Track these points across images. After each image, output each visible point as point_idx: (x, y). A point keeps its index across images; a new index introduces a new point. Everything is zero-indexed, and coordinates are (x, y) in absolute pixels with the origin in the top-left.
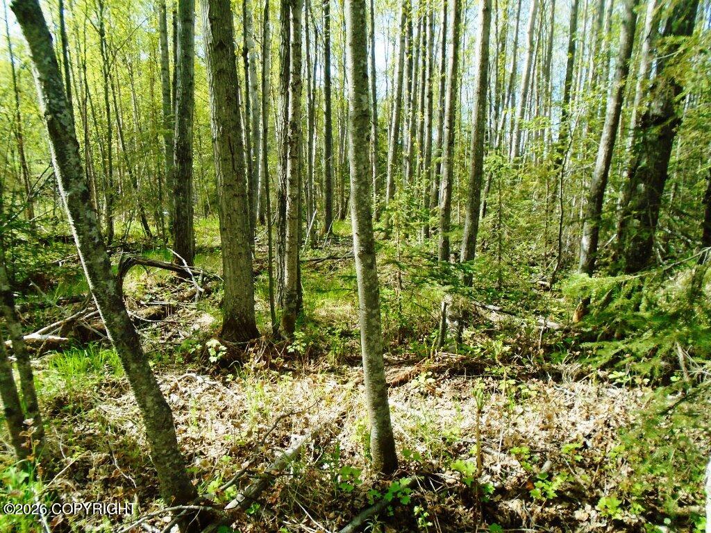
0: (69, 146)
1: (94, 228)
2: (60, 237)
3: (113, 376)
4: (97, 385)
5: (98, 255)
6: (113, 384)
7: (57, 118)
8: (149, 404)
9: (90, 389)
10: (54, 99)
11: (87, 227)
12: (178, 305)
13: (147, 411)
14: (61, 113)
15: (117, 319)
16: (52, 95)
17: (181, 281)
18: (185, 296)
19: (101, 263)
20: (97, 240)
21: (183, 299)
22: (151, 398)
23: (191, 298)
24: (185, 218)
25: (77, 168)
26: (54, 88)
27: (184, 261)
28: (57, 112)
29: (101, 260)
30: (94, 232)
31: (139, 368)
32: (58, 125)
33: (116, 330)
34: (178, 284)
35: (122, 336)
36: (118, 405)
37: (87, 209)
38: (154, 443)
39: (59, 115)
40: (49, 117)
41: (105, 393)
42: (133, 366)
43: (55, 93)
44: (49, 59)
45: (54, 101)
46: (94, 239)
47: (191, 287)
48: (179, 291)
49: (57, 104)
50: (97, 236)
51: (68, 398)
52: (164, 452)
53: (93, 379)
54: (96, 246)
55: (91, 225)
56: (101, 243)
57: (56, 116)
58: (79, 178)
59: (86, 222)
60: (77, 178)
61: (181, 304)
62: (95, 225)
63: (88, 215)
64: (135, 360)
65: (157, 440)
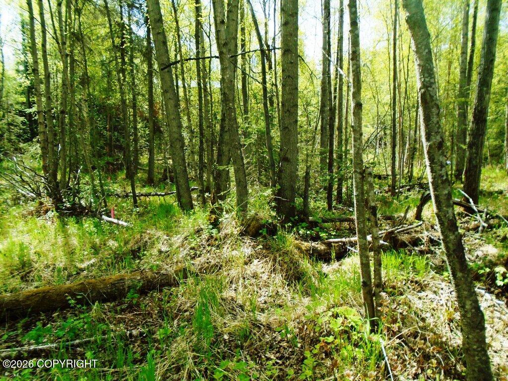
0: (434, 110)
1: (444, 169)
2: (377, 176)
3: (416, 276)
4: (405, 280)
5: (444, 188)
6: (416, 282)
7: (428, 90)
8: (468, 307)
9: (400, 281)
10: (427, 78)
11: (439, 168)
12: (464, 234)
13: (466, 312)
14: (431, 87)
15: (452, 237)
16: (426, 75)
17: (467, 215)
18: (471, 228)
19: (446, 194)
20: (444, 178)
21: (468, 230)
22: (470, 302)
23: (476, 229)
24: (476, 167)
25: (437, 126)
26: (428, 70)
27: (471, 200)
28: (428, 87)
29: (446, 192)
30: (443, 172)
31: (463, 277)
32: (428, 96)
33: (450, 245)
34: (464, 218)
35: (454, 251)
36: (420, 298)
37: (440, 155)
38: (468, 338)
39: (429, 89)
40: (423, 90)
41: (410, 287)
42: (459, 274)
43: (428, 73)
44: (427, 51)
45: (427, 79)
46: (443, 177)
47: (475, 221)
48: (464, 223)
49: (429, 81)
50: (445, 174)
51: (387, 284)
52: (475, 347)
53: (402, 275)
54: (443, 182)
55: (442, 166)
56: (447, 180)
57: (427, 90)
58: (437, 133)
59: (439, 164)
60: (436, 133)
61: (467, 233)
62: (444, 167)
63: (441, 159)
64: (462, 271)
65: (470, 336)
